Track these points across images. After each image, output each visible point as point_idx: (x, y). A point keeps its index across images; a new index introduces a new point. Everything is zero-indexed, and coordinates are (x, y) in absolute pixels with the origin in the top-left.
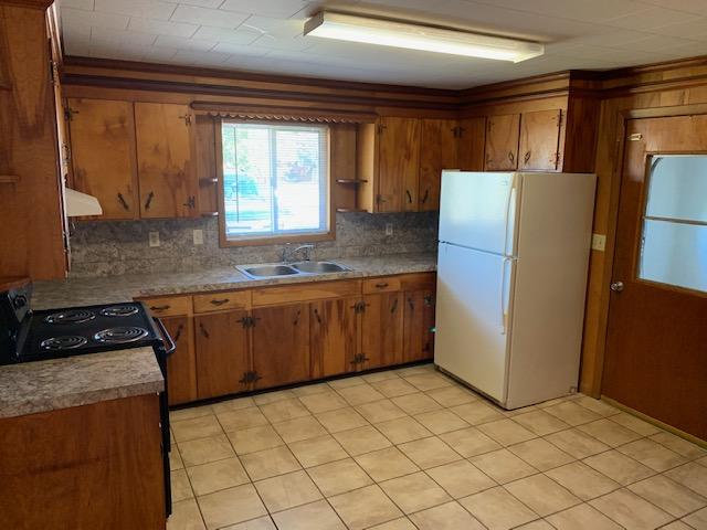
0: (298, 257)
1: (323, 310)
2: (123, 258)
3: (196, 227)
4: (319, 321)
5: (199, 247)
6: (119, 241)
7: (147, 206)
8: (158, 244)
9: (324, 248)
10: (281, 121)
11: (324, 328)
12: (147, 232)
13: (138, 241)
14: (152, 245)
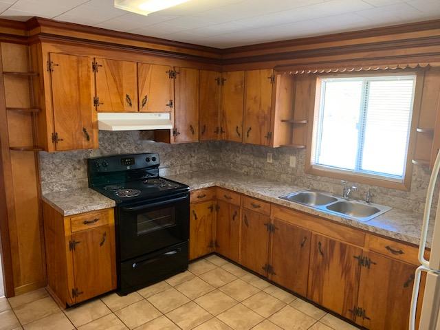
0: (365, 197)
1: (326, 245)
2: (255, 165)
3: (292, 154)
4: (322, 254)
5: (293, 169)
6: (254, 155)
7: (248, 136)
8: (271, 161)
9: (394, 196)
10: (372, 72)
11: (326, 262)
12: (267, 152)
13: (262, 157)
14: (268, 161)
